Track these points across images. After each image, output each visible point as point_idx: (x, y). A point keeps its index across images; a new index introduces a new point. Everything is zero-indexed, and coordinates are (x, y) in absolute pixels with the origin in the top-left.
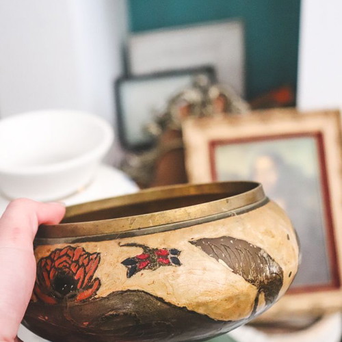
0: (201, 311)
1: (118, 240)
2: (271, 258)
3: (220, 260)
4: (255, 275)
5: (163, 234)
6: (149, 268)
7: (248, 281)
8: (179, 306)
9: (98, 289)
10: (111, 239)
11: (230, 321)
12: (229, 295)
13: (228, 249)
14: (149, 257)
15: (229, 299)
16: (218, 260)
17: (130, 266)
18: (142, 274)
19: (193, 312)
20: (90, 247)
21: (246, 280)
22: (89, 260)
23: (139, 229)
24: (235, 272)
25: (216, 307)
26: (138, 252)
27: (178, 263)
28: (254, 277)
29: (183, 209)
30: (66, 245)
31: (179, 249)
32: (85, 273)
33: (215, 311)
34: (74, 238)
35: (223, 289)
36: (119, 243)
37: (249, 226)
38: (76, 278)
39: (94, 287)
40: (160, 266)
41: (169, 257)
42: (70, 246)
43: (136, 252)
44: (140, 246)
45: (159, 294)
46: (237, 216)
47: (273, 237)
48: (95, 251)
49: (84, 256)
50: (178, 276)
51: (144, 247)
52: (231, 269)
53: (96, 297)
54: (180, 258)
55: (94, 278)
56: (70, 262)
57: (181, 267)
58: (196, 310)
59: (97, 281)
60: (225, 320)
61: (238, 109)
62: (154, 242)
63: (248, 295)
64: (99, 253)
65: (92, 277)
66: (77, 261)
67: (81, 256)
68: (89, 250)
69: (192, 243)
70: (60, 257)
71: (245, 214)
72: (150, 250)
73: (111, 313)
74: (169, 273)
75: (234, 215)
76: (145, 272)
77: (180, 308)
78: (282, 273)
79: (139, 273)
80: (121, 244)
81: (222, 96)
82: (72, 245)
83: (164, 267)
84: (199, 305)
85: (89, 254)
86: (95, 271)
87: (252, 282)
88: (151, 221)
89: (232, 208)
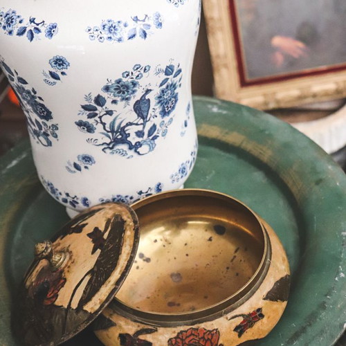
1: (225, 316)
6: (250, 327)
17: (239, 331)
18: (247, 332)
22: (212, 335)
26: (241, 319)
27: (262, 316)
30: (189, 327)
31: (261, 307)
32: (212, 344)
34: (192, 321)
40: (254, 323)
41: (257, 315)
42: (192, 328)
44: (240, 315)
46: (271, 262)
48: (213, 328)
49: (207, 333)
50: (264, 323)
51: (243, 315)
54: (263, 312)
55: (218, 344)
56: (198, 339)
57: (265, 318)
64: (217, 329)
66: (203, 338)
67: (204, 334)
68: (209, 329)
69: (264, 299)
70: (188, 337)
72: (246, 316)
74: (259, 324)
80: (228, 319)
86: (218, 341)
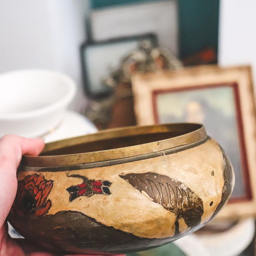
0: (126, 230)
1: (67, 172)
2: (190, 191)
3: (142, 191)
4: (173, 204)
5: (100, 169)
6: (86, 195)
7: (167, 209)
8: (108, 225)
9: (49, 208)
10: (63, 171)
11: (155, 239)
12: (149, 219)
13: (151, 183)
14: (87, 186)
15: (150, 222)
16: (141, 191)
17: (72, 193)
18: (80, 199)
19: (119, 231)
20: (48, 176)
21: (165, 208)
22: (46, 186)
23: (84, 163)
24: (155, 201)
25: (138, 228)
26: (80, 182)
27: (108, 192)
28: (173, 206)
29: (118, 149)
30: (34, 173)
31: (111, 181)
32: (42, 195)
33: (139, 231)
34: (40, 168)
35: (144, 214)
36: (68, 174)
37: (173, 164)
38: (36, 199)
39: (47, 207)
40: (94, 194)
41: (102, 187)
42: (36, 174)
43: (78, 182)
44: (82, 177)
45: (92, 215)
46: (165, 156)
47: (196, 173)
48: (50, 179)
49: (43, 182)
50: (108, 202)
51: (84, 178)
52: (151, 199)
53: (48, 214)
54: (111, 188)
55: (47, 199)
56: (34, 186)
57: (111, 196)
58: (122, 229)
59: (49, 203)
60: (149, 237)
61: (174, 66)
62: (93, 175)
63: (166, 219)
64: (53, 181)
65: (46, 199)
66: (38, 186)
67: (41, 182)
68: (47, 178)
69: (121, 177)
70: (29, 182)
71: (173, 154)
72: (88, 181)
73: (58, 227)
74: (101, 199)
75: (163, 155)
76: (83, 198)
77: (108, 227)
78: (202, 203)
79: (79, 198)
80: (69, 175)
81: (162, 57)
82: (38, 173)
83: (97, 195)
84: (124, 225)
85: (46, 181)
86: (48, 195)
87: (171, 209)
88: (93, 158)
89: (162, 149)
